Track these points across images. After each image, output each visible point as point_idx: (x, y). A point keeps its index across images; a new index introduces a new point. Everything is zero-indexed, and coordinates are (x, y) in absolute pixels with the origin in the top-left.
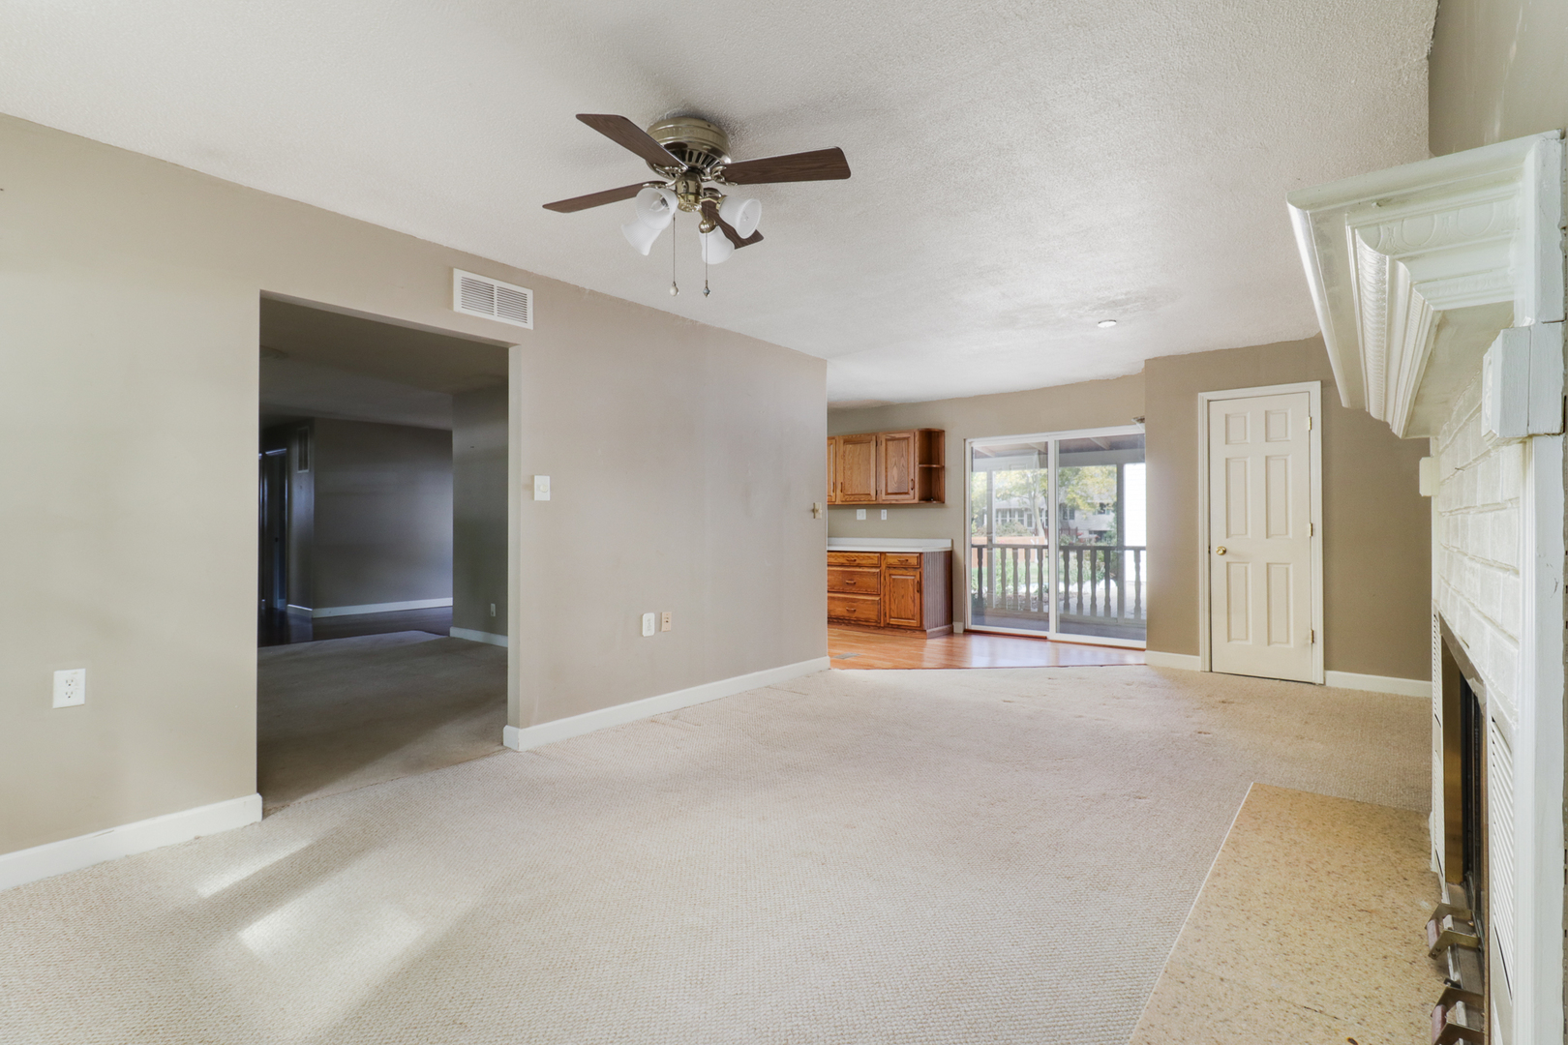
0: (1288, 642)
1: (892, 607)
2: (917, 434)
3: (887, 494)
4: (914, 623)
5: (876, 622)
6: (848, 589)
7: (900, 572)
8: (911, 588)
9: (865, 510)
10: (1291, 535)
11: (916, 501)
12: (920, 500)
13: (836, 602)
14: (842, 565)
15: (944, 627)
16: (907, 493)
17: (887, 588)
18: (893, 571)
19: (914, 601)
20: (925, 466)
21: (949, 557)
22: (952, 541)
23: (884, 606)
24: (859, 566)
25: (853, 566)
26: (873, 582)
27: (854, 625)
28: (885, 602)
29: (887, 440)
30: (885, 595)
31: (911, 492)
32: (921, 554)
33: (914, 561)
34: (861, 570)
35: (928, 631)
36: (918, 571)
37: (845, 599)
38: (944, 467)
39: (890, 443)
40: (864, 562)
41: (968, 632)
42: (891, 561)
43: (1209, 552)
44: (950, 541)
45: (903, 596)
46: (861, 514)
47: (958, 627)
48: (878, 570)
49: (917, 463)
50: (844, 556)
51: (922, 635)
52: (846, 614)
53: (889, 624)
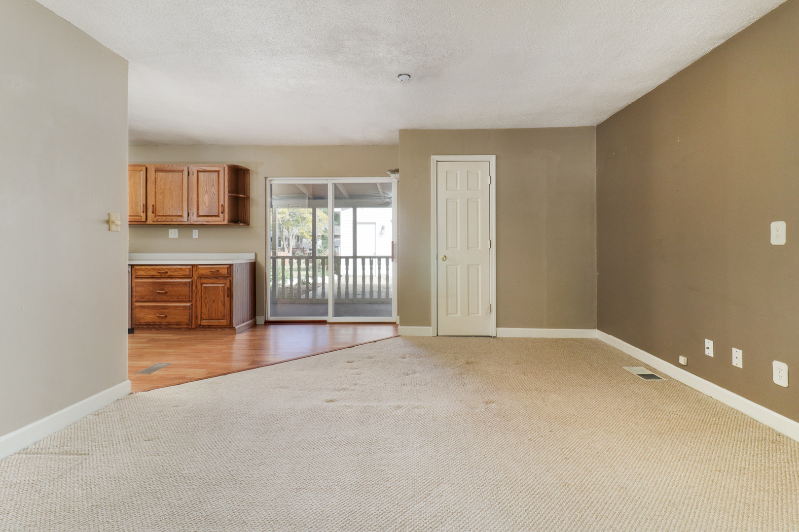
0: (478, 313)
1: (204, 311)
2: (226, 169)
3: (198, 216)
4: (224, 322)
5: (188, 324)
6: (159, 297)
7: (212, 281)
8: (221, 294)
9: (176, 230)
10: (480, 248)
11: (226, 222)
12: (229, 222)
13: (146, 310)
14: (153, 277)
15: (249, 322)
16: (218, 216)
17: (199, 295)
18: (204, 280)
19: (224, 305)
20: (233, 195)
21: (254, 268)
22: (256, 254)
23: (196, 311)
24: (171, 277)
25: (164, 278)
26: (185, 290)
27: (165, 329)
28: (196, 307)
29: (198, 171)
30: (196, 301)
31: (222, 215)
32: (231, 265)
33: (224, 272)
34: (173, 280)
35: (236, 327)
36: (229, 279)
37: (156, 307)
38: (249, 197)
39: (201, 174)
40: (176, 273)
41: (268, 323)
42: (202, 272)
43: (437, 259)
44: (254, 254)
45: (214, 301)
46: (173, 233)
47: (260, 320)
48: (189, 280)
49: (226, 192)
50: (154, 269)
51: (232, 332)
52: (157, 320)
53: (200, 325)
